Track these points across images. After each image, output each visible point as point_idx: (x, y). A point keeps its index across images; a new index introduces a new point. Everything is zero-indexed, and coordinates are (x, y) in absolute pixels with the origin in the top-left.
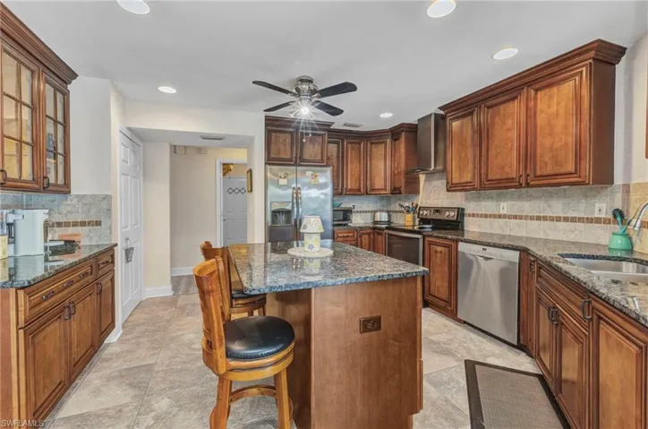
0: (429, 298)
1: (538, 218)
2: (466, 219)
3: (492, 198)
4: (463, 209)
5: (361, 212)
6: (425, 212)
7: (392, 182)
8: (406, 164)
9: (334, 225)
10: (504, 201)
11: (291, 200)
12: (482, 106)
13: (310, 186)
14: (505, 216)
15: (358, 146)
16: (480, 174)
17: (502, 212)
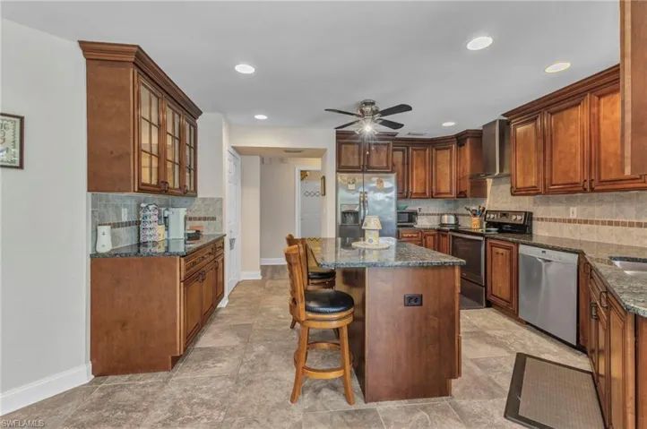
0: (492, 299)
1: (610, 223)
2: (534, 222)
3: (561, 202)
4: (531, 214)
5: (427, 214)
6: (492, 216)
7: (458, 185)
8: (472, 170)
9: (399, 226)
10: (574, 206)
11: (358, 203)
12: (546, 112)
13: (376, 190)
14: (575, 221)
15: (422, 152)
16: (545, 180)
17: (572, 217)
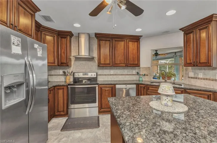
3: (108, 69)
10: (112, 70)
14: (112, 75)
17: (111, 73)
